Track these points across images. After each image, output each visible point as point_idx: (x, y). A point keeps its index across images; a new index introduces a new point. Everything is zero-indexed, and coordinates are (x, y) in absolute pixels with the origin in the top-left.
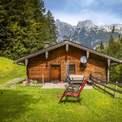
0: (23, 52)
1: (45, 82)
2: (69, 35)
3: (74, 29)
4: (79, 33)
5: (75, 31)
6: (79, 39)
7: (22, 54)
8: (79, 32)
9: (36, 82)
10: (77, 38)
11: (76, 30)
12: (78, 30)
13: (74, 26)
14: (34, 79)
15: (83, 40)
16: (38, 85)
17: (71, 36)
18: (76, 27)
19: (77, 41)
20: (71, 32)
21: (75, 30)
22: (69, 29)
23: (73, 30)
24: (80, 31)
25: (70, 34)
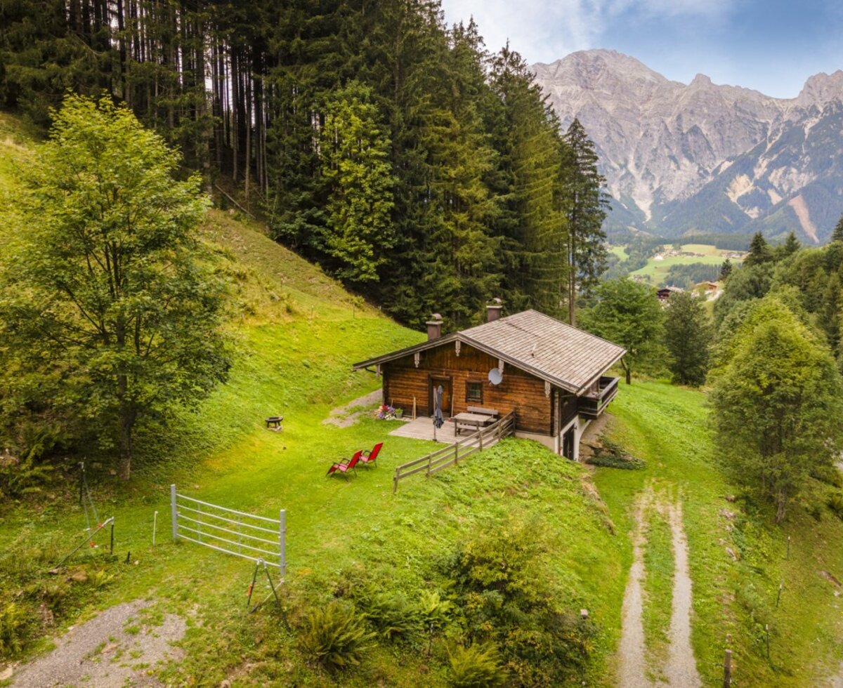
0: (451, 289)
1: (418, 414)
2: (755, 141)
3: (781, 114)
4: (807, 130)
5: (789, 123)
6: (807, 159)
7: (447, 295)
8: (810, 124)
9: (399, 411)
10: (796, 157)
11: (795, 119)
12: (805, 117)
13: (784, 101)
14: (396, 406)
15: (829, 163)
16: (403, 419)
17: (764, 145)
18: (791, 105)
19: (794, 170)
20: (765, 130)
21: (786, 118)
22: (754, 115)
23: (777, 119)
24: (817, 120)
25: (758, 137)
